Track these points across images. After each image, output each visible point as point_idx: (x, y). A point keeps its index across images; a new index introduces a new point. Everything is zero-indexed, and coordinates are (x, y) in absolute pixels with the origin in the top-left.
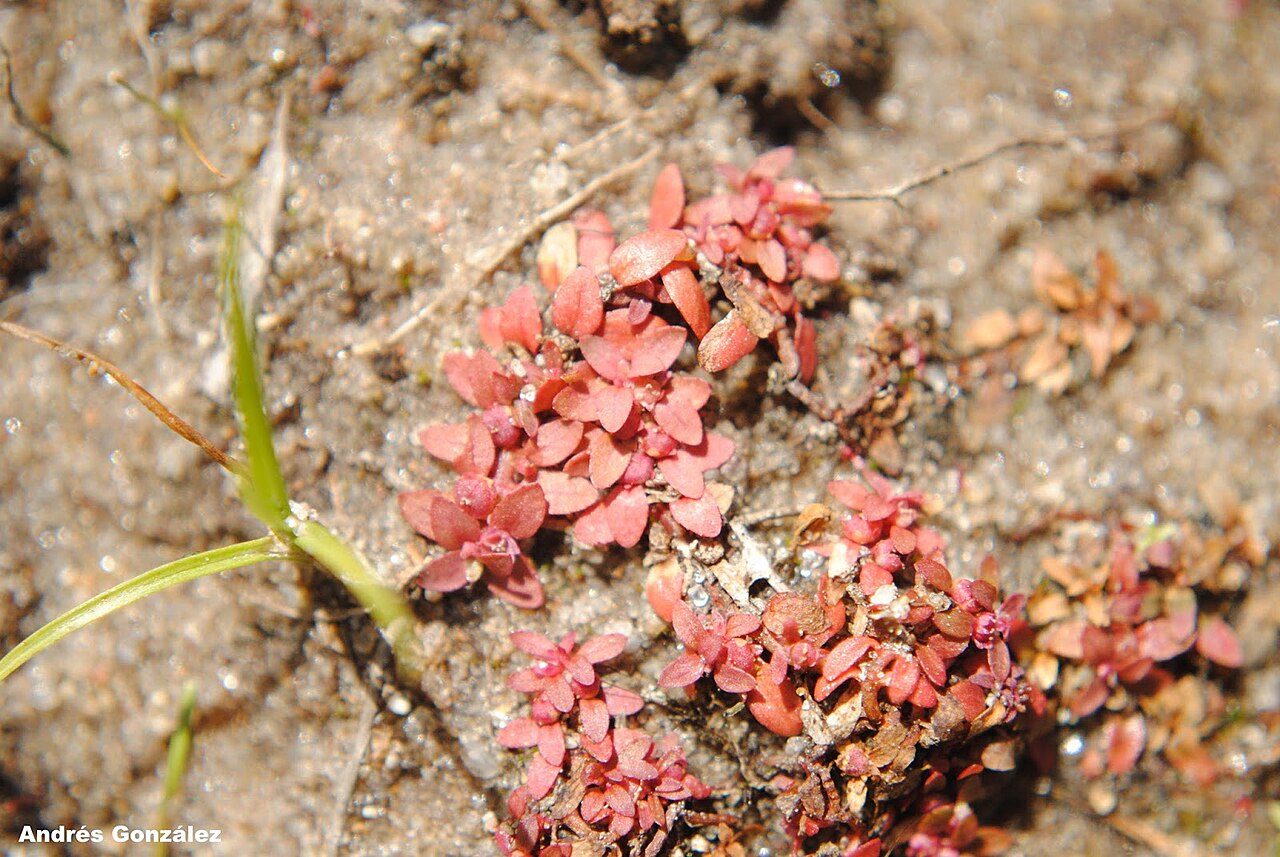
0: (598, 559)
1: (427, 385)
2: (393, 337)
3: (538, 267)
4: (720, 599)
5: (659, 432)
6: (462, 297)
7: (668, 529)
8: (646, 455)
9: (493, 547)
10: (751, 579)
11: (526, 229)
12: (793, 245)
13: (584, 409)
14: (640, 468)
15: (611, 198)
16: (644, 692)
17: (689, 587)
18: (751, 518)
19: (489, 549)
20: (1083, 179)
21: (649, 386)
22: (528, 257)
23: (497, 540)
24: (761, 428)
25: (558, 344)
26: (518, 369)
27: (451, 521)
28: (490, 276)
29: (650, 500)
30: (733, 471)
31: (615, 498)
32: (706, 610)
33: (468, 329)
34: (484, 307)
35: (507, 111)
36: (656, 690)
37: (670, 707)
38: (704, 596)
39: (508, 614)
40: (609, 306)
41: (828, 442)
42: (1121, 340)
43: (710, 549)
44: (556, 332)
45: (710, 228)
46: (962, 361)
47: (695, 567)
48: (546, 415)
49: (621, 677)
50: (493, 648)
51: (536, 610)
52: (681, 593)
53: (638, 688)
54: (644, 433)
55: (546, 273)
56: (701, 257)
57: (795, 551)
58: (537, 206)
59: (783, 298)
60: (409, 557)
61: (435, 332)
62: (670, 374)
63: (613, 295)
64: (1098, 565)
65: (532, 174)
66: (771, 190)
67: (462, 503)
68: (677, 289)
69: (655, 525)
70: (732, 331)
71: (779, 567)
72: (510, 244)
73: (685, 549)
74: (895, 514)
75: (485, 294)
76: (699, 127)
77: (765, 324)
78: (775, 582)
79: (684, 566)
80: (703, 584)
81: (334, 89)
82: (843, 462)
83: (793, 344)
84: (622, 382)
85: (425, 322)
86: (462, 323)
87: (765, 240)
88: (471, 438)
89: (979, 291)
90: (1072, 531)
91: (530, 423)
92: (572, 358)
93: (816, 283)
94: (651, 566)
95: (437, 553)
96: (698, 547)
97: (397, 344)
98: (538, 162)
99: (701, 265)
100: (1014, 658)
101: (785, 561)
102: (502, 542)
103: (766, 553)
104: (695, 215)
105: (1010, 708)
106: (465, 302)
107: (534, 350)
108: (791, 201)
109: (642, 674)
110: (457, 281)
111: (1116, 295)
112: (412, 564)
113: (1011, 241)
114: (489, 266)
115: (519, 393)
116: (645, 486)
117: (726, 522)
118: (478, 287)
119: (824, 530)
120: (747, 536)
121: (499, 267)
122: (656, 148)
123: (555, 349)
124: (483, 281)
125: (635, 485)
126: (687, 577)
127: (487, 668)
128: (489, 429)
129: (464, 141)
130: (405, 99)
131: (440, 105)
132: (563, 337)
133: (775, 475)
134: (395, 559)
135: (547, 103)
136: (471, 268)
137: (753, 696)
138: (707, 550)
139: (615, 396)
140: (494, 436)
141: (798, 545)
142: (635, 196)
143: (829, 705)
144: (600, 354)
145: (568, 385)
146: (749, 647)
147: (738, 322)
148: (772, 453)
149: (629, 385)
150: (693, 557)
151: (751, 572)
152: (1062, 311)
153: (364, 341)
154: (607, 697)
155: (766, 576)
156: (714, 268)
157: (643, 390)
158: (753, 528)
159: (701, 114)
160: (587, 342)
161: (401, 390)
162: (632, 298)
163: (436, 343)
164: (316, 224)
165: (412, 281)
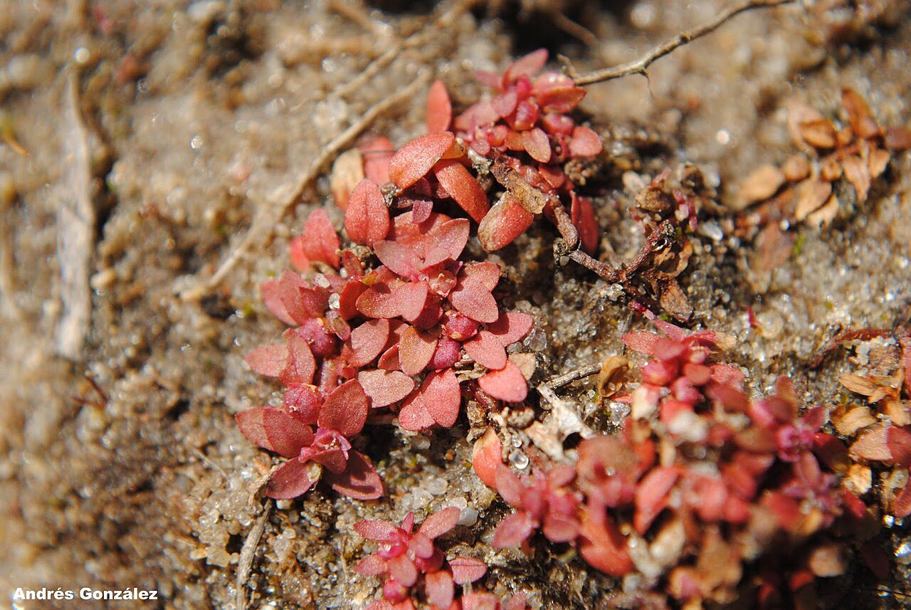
0: (425, 444)
1: (252, 317)
2: (214, 280)
3: (332, 193)
4: (538, 459)
5: (457, 317)
6: (269, 232)
7: (482, 404)
8: (451, 339)
9: (327, 446)
10: (563, 434)
11: (317, 162)
12: (557, 131)
13: (387, 308)
14: (447, 351)
15: (391, 123)
16: (486, 558)
17: (509, 452)
18: (558, 381)
19: (323, 449)
20: (821, 35)
21: (441, 275)
22: (323, 186)
23: (328, 440)
24: (558, 302)
25: (356, 255)
26: (323, 282)
27: (284, 430)
28: (291, 209)
29: (460, 379)
30: (534, 342)
31: (429, 384)
32: (528, 471)
33: (280, 261)
34: (291, 239)
35: (290, 67)
36: (496, 554)
37: (510, 567)
38: (525, 459)
39: (355, 509)
40: (394, 211)
41: (618, 302)
42: (879, 167)
43: (521, 413)
44: (353, 245)
45: (477, 128)
46: (736, 216)
47: (512, 434)
48: (355, 319)
49: (463, 548)
50: (346, 543)
51: (380, 500)
52: (502, 459)
53: (480, 556)
54: (445, 319)
55: (340, 197)
56: (471, 153)
57: (603, 404)
58: (324, 140)
59: (554, 178)
60: (256, 470)
61: (251, 269)
62: (461, 263)
63: (395, 199)
64: (891, 373)
65: (314, 111)
66: (529, 86)
67: (291, 411)
68: (451, 182)
69: (470, 402)
70: (506, 211)
71: (589, 422)
72: (303, 177)
73: (499, 418)
74: (687, 353)
75: (290, 227)
76: (463, 50)
77: (538, 202)
78: (586, 433)
79: (502, 435)
80: (520, 447)
81: (138, 76)
82: (637, 319)
83: (570, 217)
84: (417, 276)
85: (240, 261)
86: (274, 256)
87: (530, 130)
88: (291, 352)
89: (747, 154)
90: (863, 347)
91: (342, 329)
92: (371, 265)
93: (584, 162)
94: (474, 441)
95: (280, 464)
96: (510, 413)
97: (220, 284)
98: (317, 101)
99: (472, 159)
100: (825, 468)
101: (594, 414)
102: (334, 441)
103: (576, 410)
104: (463, 122)
105: (826, 512)
106: (273, 237)
107: (336, 265)
108: (547, 91)
109: (484, 543)
110: (264, 220)
111: (868, 128)
112: (260, 475)
113: (768, 105)
114: (288, 200)
115: (329, 305)
116: (455, 369)
117: (532, 387)
118: (282, 221)
119: (625, 381)
120: (555, 397)
121: (298, 200)
122: (424, 73)
123: (353, 259)
124: (285, 215)
125: (445, 369)
126: (506, 444)
127: (342, 562)
128: (306, 341)
129: (259, 103)
130: (200, 74)
131: (232, 74)
132: (359, 247)
133: (577, 343)
134: (246, 473)
135: (324, 54)
136: (273, 205)
137: (581, 541)
138: (518, 415)
139: (412, 290)
140: (312, 346)
141: (604, 398)
142: (413, 118)
143: (650, 535)
144: (395, 258)
145: (368, 287)
146: (568, 496)
147: (511, 202)
148: (571, 323)
149: (422, 278)
150: (508, 425)
151: (563, 428)
152: (822, 152)
153: (191, 288)
154: (453, 568)
155: (577, 430)
156: (484, 160)
157: (437, 279)
158: (561, 391)
159: (463, 39)
160: (381, 247)
161: (233, 325)
162: (414, 200)
163: (254, 278)
164: (136, 194)
165: (226, 229)
